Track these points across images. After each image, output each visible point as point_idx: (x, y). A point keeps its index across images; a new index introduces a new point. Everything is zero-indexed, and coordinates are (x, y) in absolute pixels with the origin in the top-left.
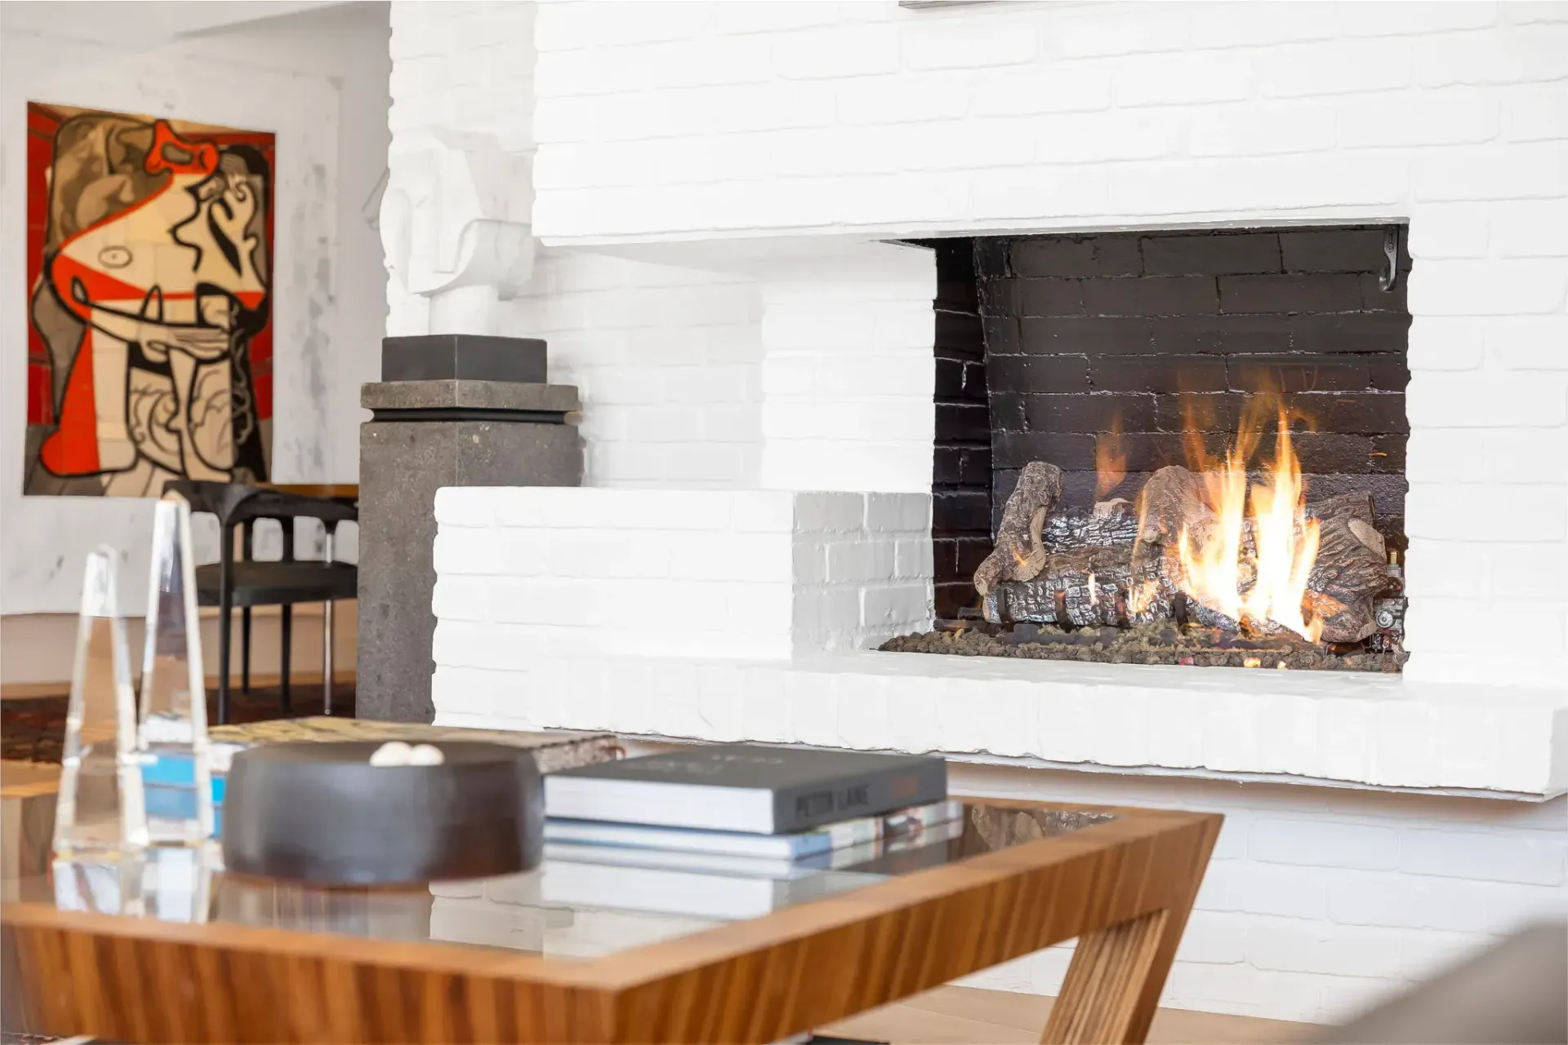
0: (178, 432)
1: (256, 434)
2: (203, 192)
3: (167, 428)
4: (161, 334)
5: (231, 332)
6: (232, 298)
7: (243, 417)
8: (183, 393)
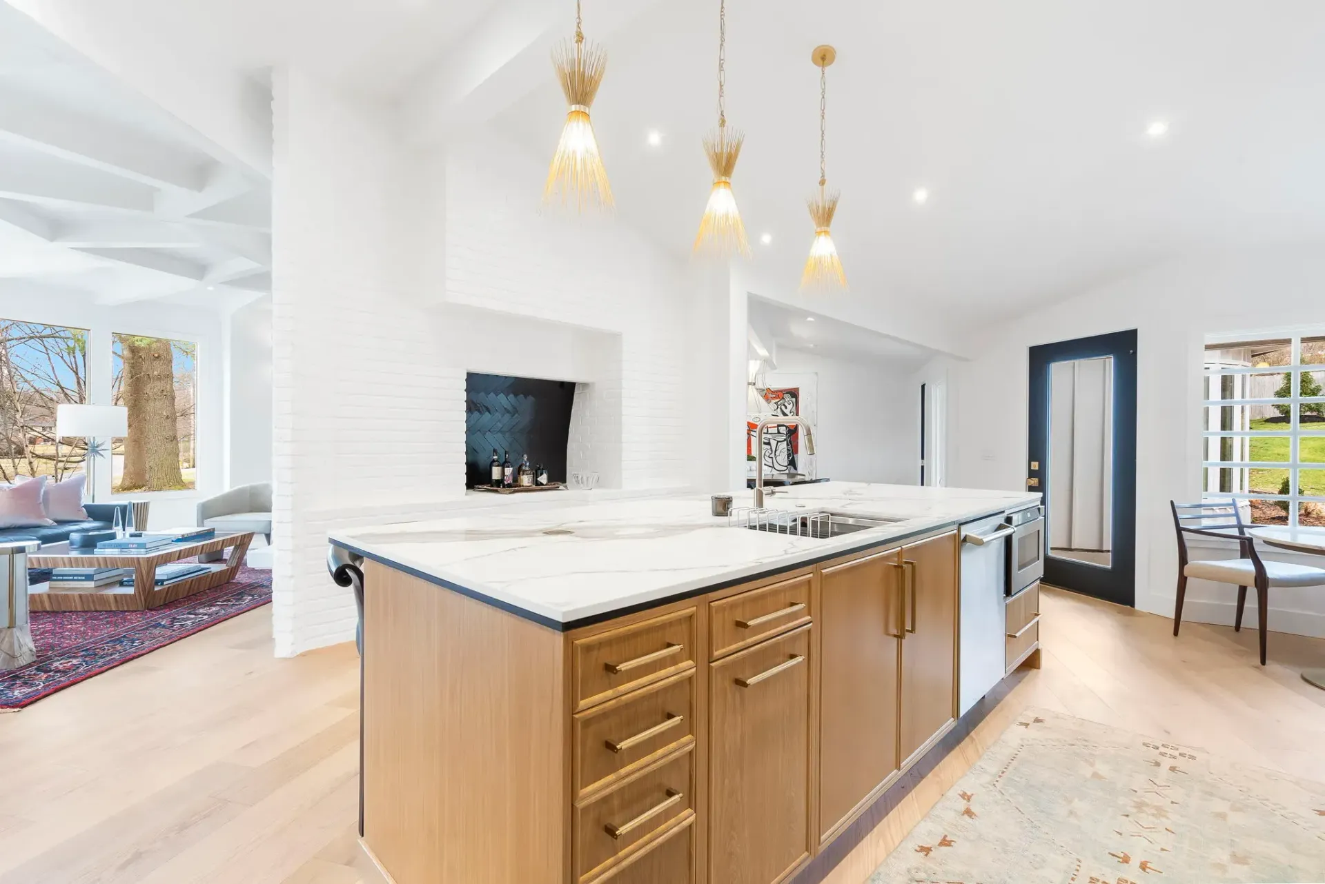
0: (772, 458)
1: (793, 458)
2: (779, 403)
3: (769, 457)
4: (768, 436)
5: (787, 434)
6: (787, 427)
7: (790, 454)
8: (774, 450)
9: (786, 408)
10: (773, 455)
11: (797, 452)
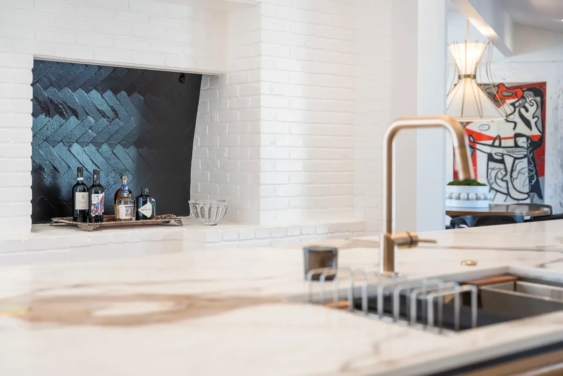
0: (507, 182)
1: (538, 181)
2: (517, 104)
3: (502, 180)
4: (500, 150)
5: (528, 149)
6: (528, 138)
7: (533, 176)
8: (509, 169)
9: (527, 110)
10: (508, 178)
11: (543, 174)
